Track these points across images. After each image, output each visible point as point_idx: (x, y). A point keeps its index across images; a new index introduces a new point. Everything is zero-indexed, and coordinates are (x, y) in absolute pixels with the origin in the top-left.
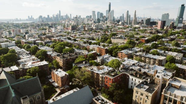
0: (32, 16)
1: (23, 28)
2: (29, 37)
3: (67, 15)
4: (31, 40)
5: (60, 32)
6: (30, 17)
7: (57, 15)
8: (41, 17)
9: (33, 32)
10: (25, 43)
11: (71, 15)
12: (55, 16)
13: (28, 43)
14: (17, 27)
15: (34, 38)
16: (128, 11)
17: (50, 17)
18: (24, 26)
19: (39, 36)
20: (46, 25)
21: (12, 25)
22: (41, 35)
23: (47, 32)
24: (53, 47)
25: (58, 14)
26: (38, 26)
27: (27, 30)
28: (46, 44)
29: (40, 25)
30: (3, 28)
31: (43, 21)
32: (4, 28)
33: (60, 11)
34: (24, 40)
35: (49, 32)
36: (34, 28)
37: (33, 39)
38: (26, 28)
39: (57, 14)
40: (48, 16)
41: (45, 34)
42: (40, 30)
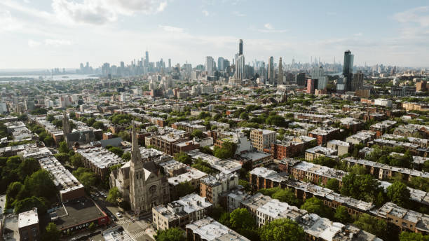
0: (88, 63)
1: (72, 92)
2: (84, 108)
3: (161, 61)
4: (87, 112)
5: (135, 100)
6: (85, 65)
7: (141, 62)
8: (106, 65)
9: (90, 100)
10: (81, 115)
11: (170, 60)
12: (137, 64)
13: (84, 115)
14: (62, 90)
15: (91, 110)
16: (272, 57)
17: (125, 65)
18: (74, 87)
19: (98, 107)
20: (113, 86)
21: (52, 86)
22: (102, 105)
23: (112, 101)
24: (111, 120)
25: (142, 59)
26: (100, 87)
27: (80, 97)
28: (106, 117)
29: (103, 85)
30: (39, 93)
31: (110, 75)
32: (40, 91)
33: (147, 53)
34: (79, 113)
35: (114, 100)
36: (91, 92)
37: (90, 112)
38: (77, 93)
39: (140, 60)
40: (122, 63)
41: (106, 105)
42: (102, 95)
